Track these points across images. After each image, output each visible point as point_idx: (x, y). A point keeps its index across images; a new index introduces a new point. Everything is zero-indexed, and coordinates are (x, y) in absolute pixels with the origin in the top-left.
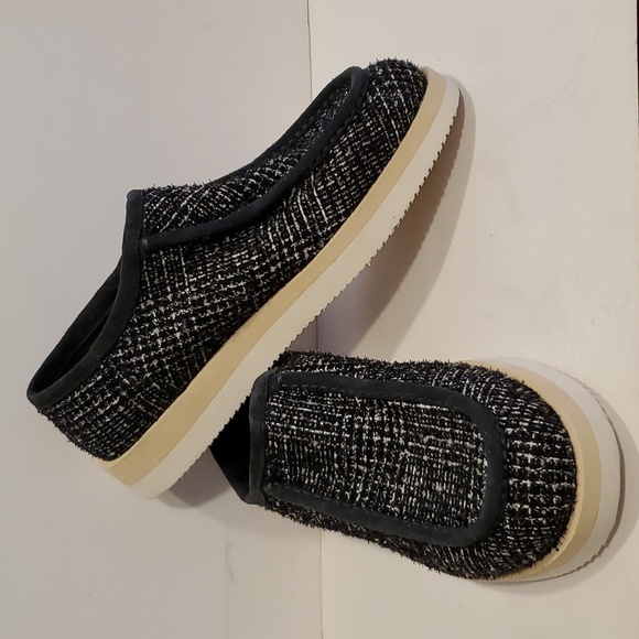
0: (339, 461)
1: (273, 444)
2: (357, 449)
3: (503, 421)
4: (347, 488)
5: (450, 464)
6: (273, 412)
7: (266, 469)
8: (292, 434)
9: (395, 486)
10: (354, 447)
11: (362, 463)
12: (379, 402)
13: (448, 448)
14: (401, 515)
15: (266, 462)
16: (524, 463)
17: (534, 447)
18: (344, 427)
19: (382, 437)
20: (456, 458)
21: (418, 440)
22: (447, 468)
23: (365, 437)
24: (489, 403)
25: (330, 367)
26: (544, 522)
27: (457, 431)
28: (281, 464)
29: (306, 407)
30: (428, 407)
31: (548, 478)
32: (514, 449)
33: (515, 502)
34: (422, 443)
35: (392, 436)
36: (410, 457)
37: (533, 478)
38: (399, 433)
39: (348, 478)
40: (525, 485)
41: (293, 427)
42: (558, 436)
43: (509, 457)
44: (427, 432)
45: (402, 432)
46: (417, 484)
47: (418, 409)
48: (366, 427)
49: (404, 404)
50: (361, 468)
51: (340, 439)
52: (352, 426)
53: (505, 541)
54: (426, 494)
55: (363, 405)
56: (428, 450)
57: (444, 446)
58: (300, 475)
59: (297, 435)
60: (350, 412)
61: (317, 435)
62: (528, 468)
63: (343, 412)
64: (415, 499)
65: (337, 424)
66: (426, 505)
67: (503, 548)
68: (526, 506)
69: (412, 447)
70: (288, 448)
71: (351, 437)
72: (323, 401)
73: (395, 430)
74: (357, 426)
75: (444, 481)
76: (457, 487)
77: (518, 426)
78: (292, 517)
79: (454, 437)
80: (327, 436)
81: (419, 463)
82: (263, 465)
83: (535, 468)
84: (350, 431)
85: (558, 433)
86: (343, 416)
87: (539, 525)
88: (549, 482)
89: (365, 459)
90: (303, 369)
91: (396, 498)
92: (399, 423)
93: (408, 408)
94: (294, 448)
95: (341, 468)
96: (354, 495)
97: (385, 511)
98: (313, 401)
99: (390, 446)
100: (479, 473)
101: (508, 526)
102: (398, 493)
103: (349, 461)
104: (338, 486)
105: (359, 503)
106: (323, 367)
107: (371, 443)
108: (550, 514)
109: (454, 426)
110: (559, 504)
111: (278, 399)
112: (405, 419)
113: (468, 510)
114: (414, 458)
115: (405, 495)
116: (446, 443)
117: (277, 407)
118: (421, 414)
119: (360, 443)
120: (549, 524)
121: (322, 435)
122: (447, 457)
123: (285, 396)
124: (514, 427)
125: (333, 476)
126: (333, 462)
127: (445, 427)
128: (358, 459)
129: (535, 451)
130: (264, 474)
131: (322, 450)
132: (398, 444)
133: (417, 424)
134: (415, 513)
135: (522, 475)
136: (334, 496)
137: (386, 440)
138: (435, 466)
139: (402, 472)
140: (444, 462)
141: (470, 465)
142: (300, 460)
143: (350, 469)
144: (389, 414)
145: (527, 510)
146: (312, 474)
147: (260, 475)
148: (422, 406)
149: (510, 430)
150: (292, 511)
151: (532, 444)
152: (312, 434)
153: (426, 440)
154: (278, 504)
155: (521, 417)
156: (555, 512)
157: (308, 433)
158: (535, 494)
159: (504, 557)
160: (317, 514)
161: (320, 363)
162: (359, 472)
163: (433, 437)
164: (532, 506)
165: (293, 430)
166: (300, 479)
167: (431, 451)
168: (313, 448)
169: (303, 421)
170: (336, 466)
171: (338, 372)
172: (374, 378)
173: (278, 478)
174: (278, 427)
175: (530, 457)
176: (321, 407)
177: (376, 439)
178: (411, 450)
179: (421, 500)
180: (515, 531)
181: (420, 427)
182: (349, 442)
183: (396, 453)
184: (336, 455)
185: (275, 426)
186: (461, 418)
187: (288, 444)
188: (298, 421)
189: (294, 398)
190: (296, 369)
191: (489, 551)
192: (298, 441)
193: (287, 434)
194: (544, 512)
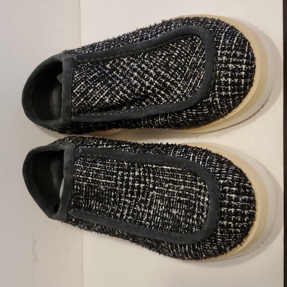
0: (115, 197)
1: (77, 188)
2: (125, 191)
3: (217, 176)
4: (118, 212)
5: (182, 199)
6: (78, 170)
7: (71, 201)
8: (89, 182)
9: (146, 211)
10: (124, 189)
11: (127, 198)
12: (138, 165)
13: (181, 190)
14: (150, 226)
15: (72, 197)
16: (230, 199)
17: (236, 190)
18: (119, 178)
19: (140, 184)
20: (186, 196)
21: (162, 185)
22: (179, 201)
23: (130, 183)
24: (207, 166)
25: (107, 145)
26: (239, 231)
27: (187, 181)
28: (80, 199)
29: (96, 167)
30: (169, 168)
31: (243, 207)
32: (224, 192)
33: (224, 220)
34: (165, 187)
35: (146, 183)
36: (157, 195)
37: (236, 207)
38: (150, 182)
39: (119, 206)
40: (231, 211)
41: (90, 178)
42: (247, 184)
43: (222, 196)
44: (167, 182)
45: (152, 181)
46: (160, 209)
47: (163, 169)
48: (131, 178)
49: (154, 166)
50: (126, 200)
51: (116, 185)
52: (123, 178)
53: (216, 241)
54: (166, 215)
55: (129, 167)
56: (167, 191)
57: (178, 189)
58: (91, 205)
59: (92, 183)
60: (121, 170)
61: (103, 183)
62: (233, 202)
63: (118, 170)
64: (159, 218)
65: (114, 176)
66: (166, 221)
67: (214, 245)
68: (230, 223)
69: (158, 189)
70: (86, 190)
71: (123, 184)
72: (105, 164)
73: (147, 180)
74: (126, 178)
75: (178, 208)
76: (186, 212)
77: (226, 179)
78: (80, 227)
79: (185, 184)
80: (109, 183)
81: (162, 198)
82: (69, 199)
83: (236, 202)
84: (122, 180)
85: (247, 183)
86: (118, 172)
87: (236, 233)
88: (244, 209)
89: (129, 196)
90: (92, 146)
91: (147, 217)
92: (150, 176)
93: (156, 168)
94: (89, 190)
95: (115, 201)
96: (122, 216)
97: (141, 224)
98: (100, 163)
99: (144, 188)
100: (201, 204)
101: (219, 234)
102: (149, 214)
103: (120, 197)
104: (113, 210)
105: (125, 220)
106: (103, 145)
107: (133, 187)
108: (242, 227)
109: (186, 178)
110: (248, 221)
111: (80, 162)
112: (154, 174)
113: (193, 224)
114: (159, 195)
115: (153, 215)
116: (179, 188)
117: (81, 167)
118: (164, 171)
119: (127, 187)
120: (241, 232)
121: (106, 182)
122: (180, 195)
123: (84, 161)
124: (224, 179)
125: (110, 205)
126: (111, 197)
127: (179, 179)
128: (125, 196)
129: (236, 193)
130: (70, 203)
131: (105, 191)
132: (149, 188)
133: (161, 177)
134: (158, 225)
135: (229, 206)
136: (110, 216)
137: (142, 185)
138: (172, 200)
139: (151, 203)
140: (178, 198)
141: (195, 200)
142: (91, 196)
143: (120, 201)
144: (144, 172)
145: (231, 224)
146: (97, 204)
147: (67, 204)
148: (165, 167)
149: (222, 181)
150: (82, 224)
151: (234, 189)
152: (100, 182)
153: (167, 186)
154: (73, 220)
155: (227, 174)
156: (245, 226)
157: (98, 181)
158: (236, 216)
159: (213, 250)
160: (97, 225)
161: (101, 143)
162: (125, 203)
163: (171, 184)
164: (234, 222)
165: (89, 180)
166: (90, 207)
167: (170, 192)
168: (100, 189)
169: (96, 175)
170: (112, 199)
171: (112, 148)
172: (135, 152)
173: (77, 206)
174: (81, 178)
175: (234, 196)
176: (105, 167)
177: (136, 185)
178: (157, 191)
179: (163, 218)
180: (223, 236)
181: (163, 179)
182: (121, 186)
183: (147, 193)
184: (113, 194)
185: (79, 177)
186: (190, 174)
187: (86, 187)
188: (93, 175)
189: (89, 162)
190: (87, 146)
191: (205, 246)
192: (92, 186)
193: (86, 182)
194: (240, 226)
